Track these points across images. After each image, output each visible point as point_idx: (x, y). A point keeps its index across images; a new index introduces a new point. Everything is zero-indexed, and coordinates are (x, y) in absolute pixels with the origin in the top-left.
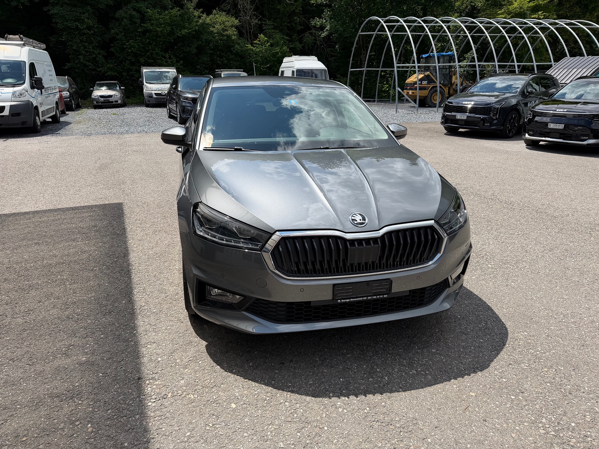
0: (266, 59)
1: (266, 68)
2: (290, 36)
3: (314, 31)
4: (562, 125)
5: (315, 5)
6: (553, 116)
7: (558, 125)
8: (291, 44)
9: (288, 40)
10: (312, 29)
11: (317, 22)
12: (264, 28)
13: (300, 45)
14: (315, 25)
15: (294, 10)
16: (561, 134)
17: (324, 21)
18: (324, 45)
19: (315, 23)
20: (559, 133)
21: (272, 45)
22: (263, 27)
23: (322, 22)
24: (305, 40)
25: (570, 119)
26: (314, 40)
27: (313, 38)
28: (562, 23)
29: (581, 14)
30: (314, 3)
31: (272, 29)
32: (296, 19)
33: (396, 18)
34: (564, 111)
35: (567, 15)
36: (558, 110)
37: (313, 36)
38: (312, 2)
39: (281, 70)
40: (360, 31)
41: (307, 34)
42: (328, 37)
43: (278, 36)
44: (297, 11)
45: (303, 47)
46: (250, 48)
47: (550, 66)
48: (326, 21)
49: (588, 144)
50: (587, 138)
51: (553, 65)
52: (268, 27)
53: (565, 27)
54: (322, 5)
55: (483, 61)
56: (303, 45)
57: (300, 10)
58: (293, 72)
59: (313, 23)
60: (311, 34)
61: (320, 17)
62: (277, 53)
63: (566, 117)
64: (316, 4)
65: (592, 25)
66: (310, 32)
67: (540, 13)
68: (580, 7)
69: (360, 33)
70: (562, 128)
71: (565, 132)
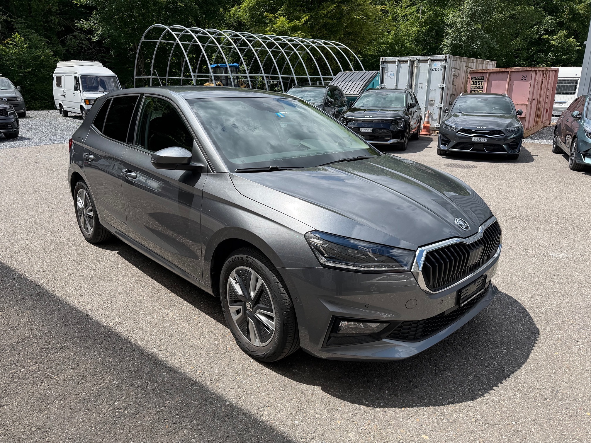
0: (24, 62)
1: (27, 73)
2: (49, 38)
3: (78, 34)
4: (371, 129)
5: (78, 5)
6: (362, 122)
7: (368, 129)
8: (52, 47)
9: (47, 42)
10: (75, 31)
11: (85, 24)
12: (14, 27)
13: (63, 48)
14: (82, 27)
15: (49, 9)
16: (370, 136)
17: (92, 24)
18: (92, 50)
19: (82, 26)
20: (369, 136)
21: (30, 47)
22: (13, 25)
23: (90, 24)
24: (68, 43)
25: (376, 123)
26: (80, 43)
27: (78, 41)
28: (321, 42)
29: (328, 36)
30: (77, 4)
31: (25, 28)
32: (54, 19)
33: (183, 27)
34: (370, 118)
35: (317, 36)
36: (365, 117)
37: (78, 39)
38: (75, 2)
39: (55, 76)
40: (143, 37)
41: (70, 37)
42: (99, 42)
43: (36, 37)
44: (54, 10)
45: (67, 50)
46: (2, 49)
47: (331, 79)
48: (95, 24)
49: (391, 143)
50: (389, 138)
51: (333, 78)
52: (19, 25)
53: (324, 46)
54: (86, 7)
55: (271, 73)
56: (66, 48)
57: (57, 10)
58: (76, 79)
59: (79, 25)
60: (75, 37)
61: (87, 20)
62: (39, 56)
63: (373, 122)
64: (80, 5)
65: (341, 46)
66: (73, 34)
67: (299, 32)
68: (326, 31)
69: (143, 39)
70: (371, 131)
71: (373, 134)
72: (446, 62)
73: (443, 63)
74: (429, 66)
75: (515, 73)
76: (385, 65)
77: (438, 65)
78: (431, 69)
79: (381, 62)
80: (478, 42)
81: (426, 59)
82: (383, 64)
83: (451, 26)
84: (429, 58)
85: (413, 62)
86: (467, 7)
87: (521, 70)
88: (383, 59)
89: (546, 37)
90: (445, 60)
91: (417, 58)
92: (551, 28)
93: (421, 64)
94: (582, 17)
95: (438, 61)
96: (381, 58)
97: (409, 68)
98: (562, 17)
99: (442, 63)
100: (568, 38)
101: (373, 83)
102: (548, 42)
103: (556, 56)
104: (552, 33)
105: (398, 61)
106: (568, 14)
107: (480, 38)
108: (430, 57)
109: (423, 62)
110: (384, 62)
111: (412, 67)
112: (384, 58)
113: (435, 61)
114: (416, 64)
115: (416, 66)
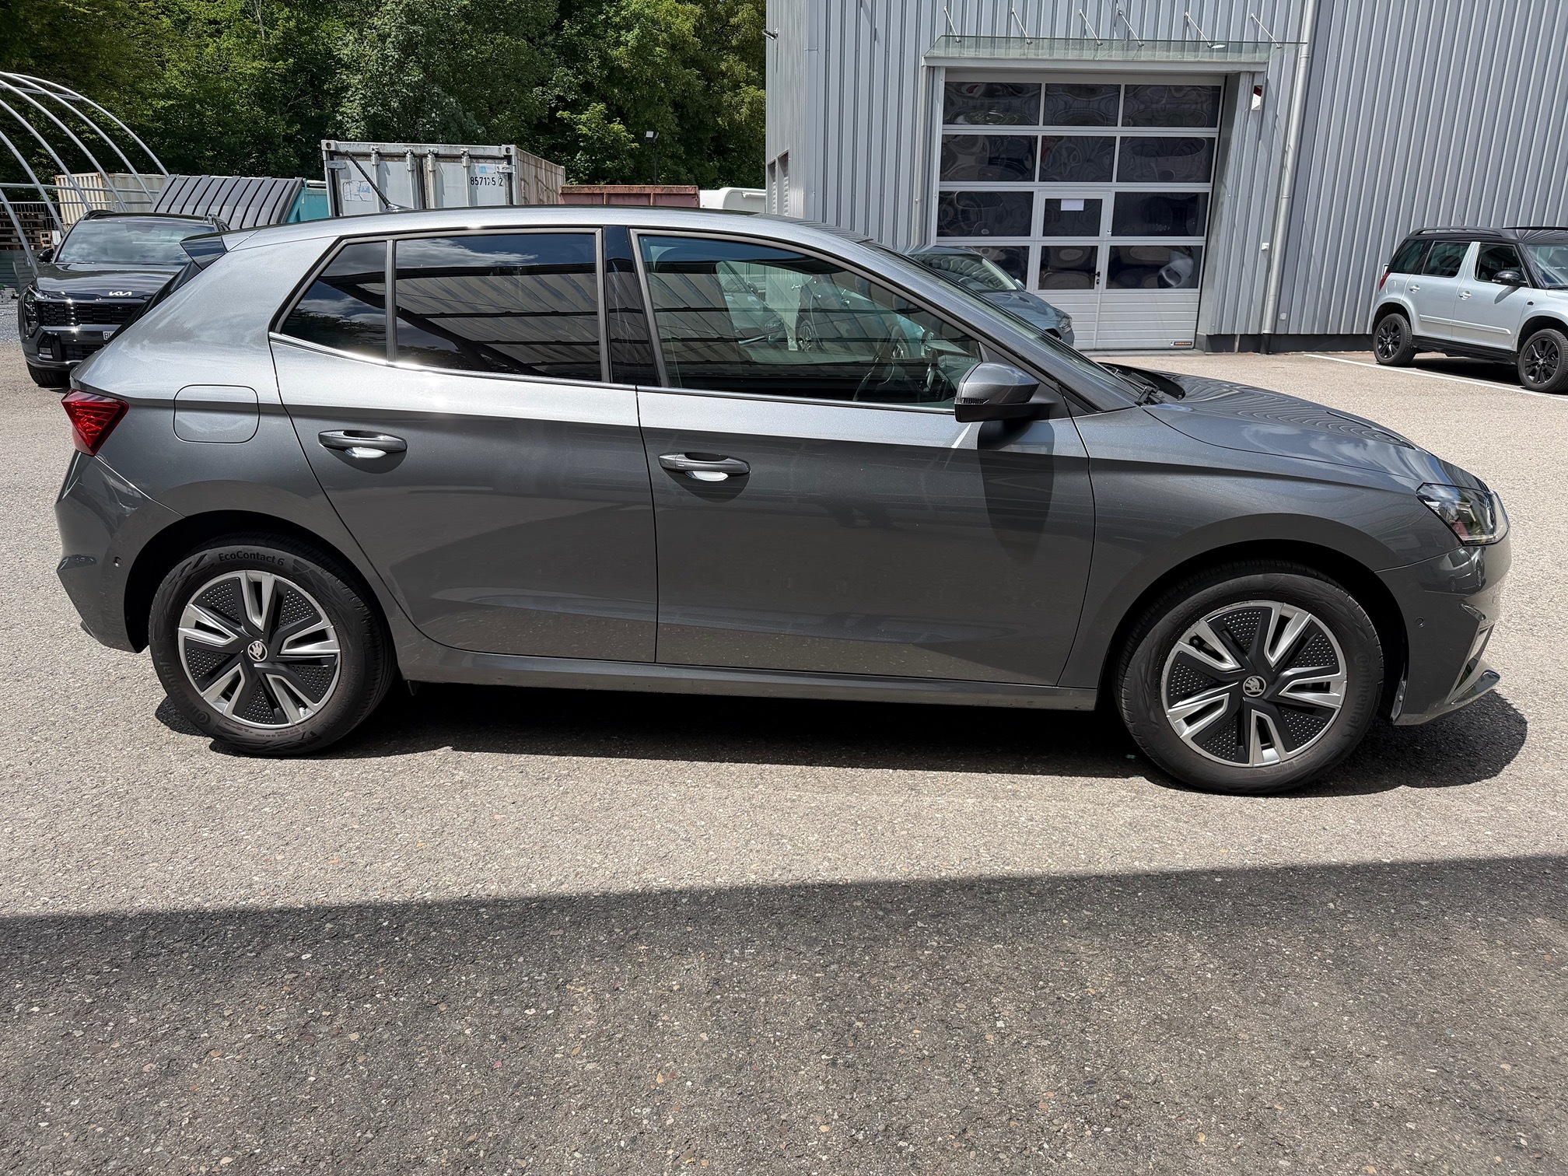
72: (509, 163)
73: (503, 166)
74: (468, 172)
75: (663, 197)
76: (338, 163)
77: (492, 169)
78: (473, 181)
79: (324, 153)
80: (433, 115)
81: (455, 152)
82: (332, 159)
83: (352, 66)
84: (465, 152)
85: (419, 159)
86: (387, 20)
87: (675, 192)
88: (328, 145)
89: (566, 114)
90: (508, 158)
91: (432, 150)
92: (571, 97)
93: (444, 166)
94: (626, 77)
95: (489, 161)
96: (324, 142)
97: (413, 176)
98: (588, 73)
99: (501, 166)
100: (611, 122)
101: (298, 213)
102: (570, 126)
103: (593, 162)
104: (575, 107)
105: (377, 153)
106: (598, 67)
107: (436, 105)
108: (466, 150)
109: (448, 160)
110: (332, 154)
111: (419, 171)
112: (332, 142)
113: (480, 160)
114: (429, 163)
115: (430, 168)
